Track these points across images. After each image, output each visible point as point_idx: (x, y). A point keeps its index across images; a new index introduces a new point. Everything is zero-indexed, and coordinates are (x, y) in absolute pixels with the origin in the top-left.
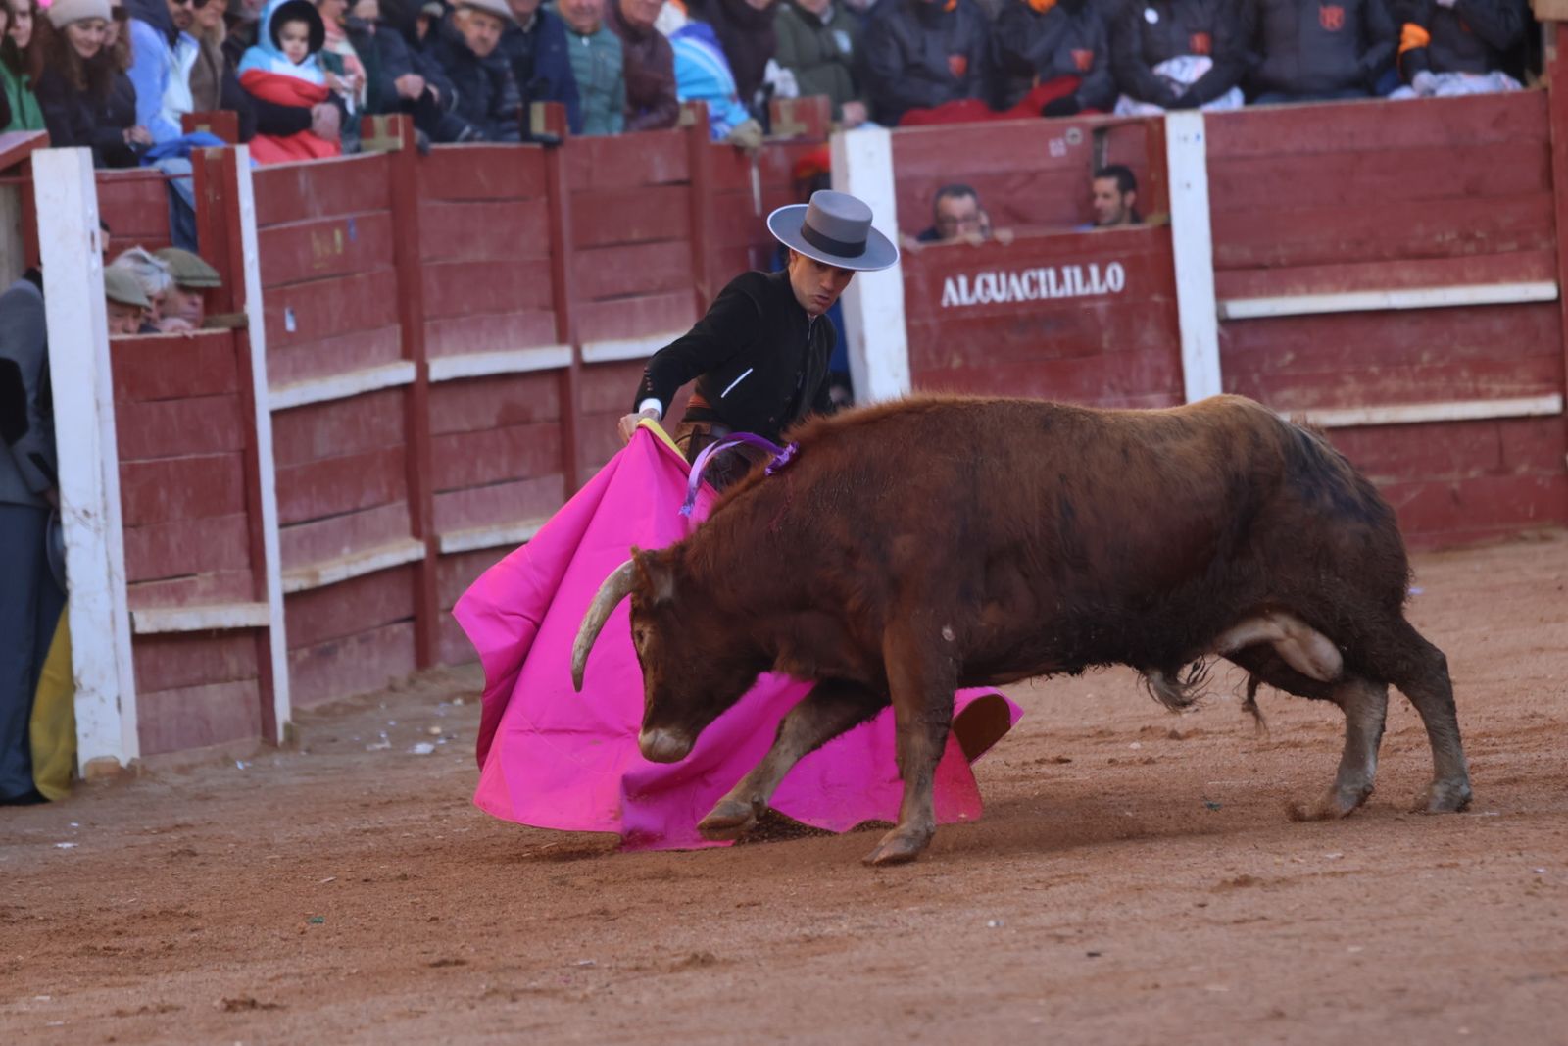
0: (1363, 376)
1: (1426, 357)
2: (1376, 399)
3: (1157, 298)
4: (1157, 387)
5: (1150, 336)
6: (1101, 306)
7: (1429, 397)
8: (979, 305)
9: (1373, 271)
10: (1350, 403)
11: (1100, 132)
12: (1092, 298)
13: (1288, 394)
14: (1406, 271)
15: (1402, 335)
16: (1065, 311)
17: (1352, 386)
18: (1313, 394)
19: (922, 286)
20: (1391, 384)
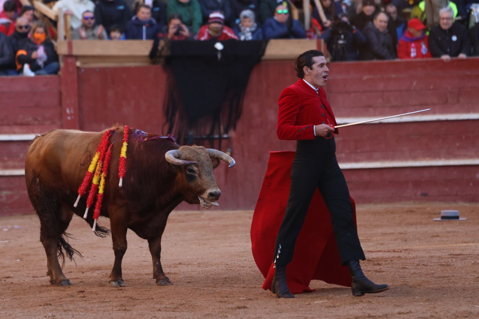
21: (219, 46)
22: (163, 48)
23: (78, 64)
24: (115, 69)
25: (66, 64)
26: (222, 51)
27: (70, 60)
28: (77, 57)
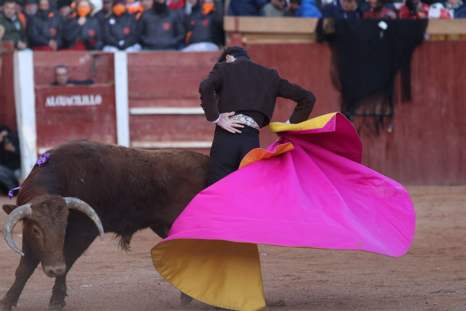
0: (171, 133)
1: (189, 128)
2: (174, 140)
3: (110, 107)
4: (109, 133)
5: (108, 118)
6: (94, 109)
7: (189, 140)
8: (57, 107)
9: (175, 102)
10: (166, 140)
11: (95, 56)
12: (91, 106)
13: (148, 137)
14: (184, 102)
15: (182, 122)
16: (82, 110)
17: (167, 136)
18: (155, 137)
19: (40, 99)
20: (178, 136)
21: (383, 25)
22: (327, 27)
23: (245, 40)
24: (279, 46)
25: (233, 40)
26: (385, 31)
27: (236, 36)
28: (244, 34)
